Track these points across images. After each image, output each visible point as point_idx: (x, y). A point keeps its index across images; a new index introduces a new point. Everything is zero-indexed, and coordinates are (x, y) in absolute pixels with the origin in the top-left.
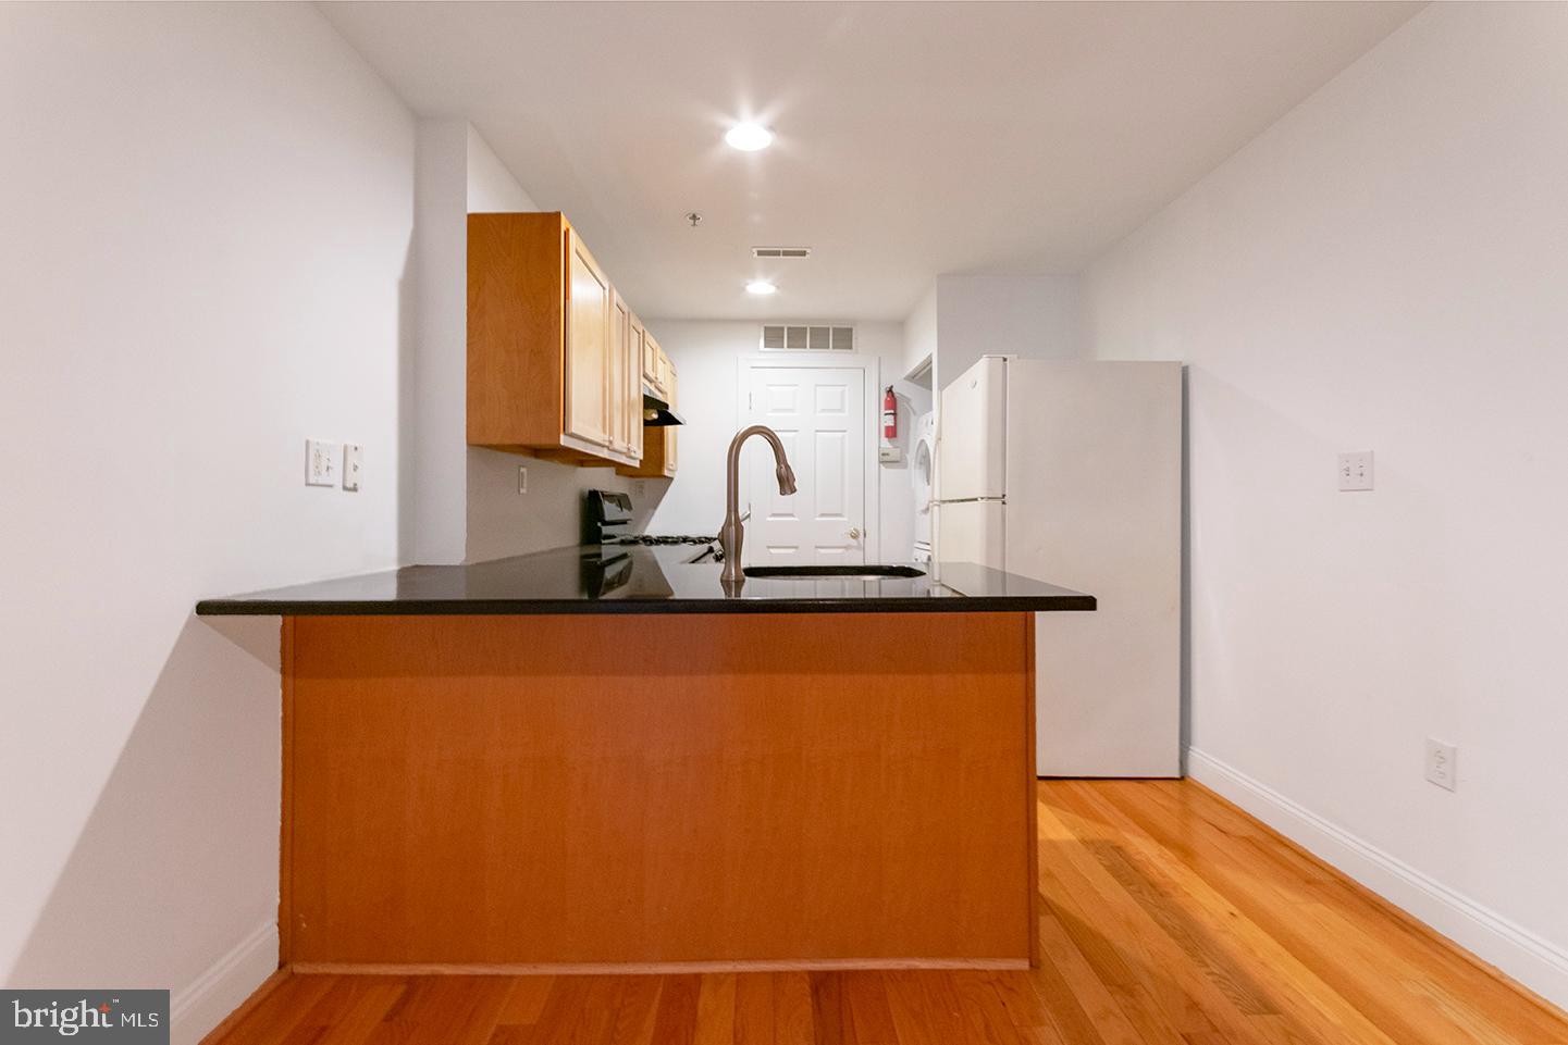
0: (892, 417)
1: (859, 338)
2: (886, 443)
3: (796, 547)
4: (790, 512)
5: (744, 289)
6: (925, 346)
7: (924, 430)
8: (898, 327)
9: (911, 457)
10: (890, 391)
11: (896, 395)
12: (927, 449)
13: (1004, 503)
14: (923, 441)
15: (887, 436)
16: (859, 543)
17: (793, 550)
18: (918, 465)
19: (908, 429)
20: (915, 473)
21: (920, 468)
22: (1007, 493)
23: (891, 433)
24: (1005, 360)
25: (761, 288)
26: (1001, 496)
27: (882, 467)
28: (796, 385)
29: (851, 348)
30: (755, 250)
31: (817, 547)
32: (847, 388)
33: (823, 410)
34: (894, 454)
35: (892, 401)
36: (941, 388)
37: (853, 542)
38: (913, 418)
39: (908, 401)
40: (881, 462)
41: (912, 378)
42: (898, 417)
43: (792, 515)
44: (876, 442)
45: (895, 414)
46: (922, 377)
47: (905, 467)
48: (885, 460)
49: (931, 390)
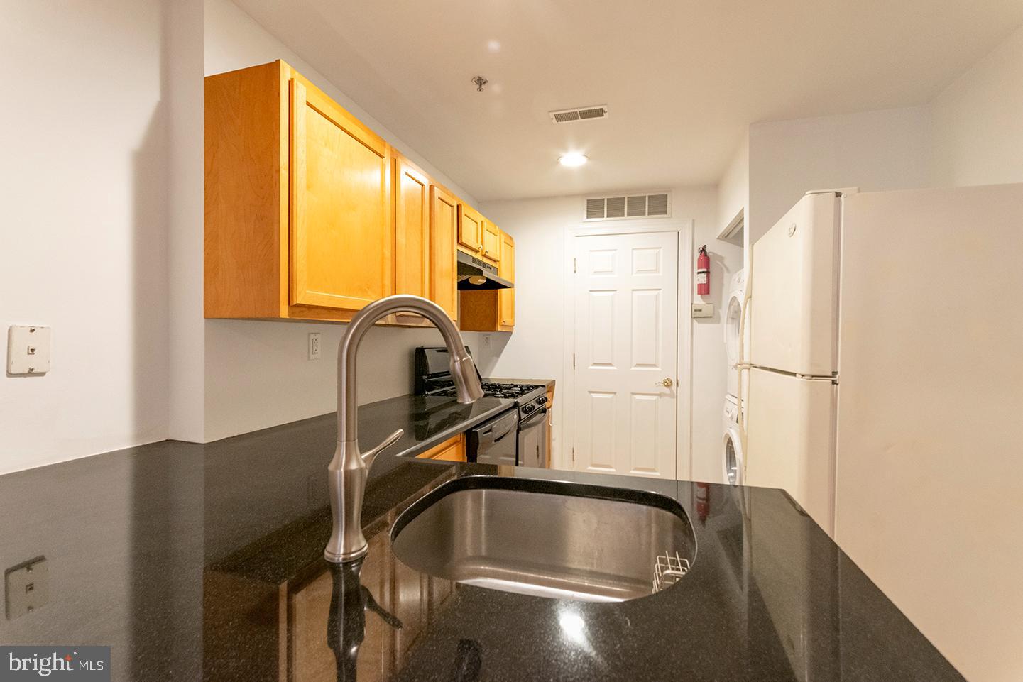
0: (704, 275)
1: (672, 204)
2: (699, 300)
3: (615, 393)
4: (610, 362)
5: (558, 162)
6: (738, 202)
7: (735, 287)
8: (713, 189)
9: (724, 313)
10: (703, 251)
11: (709, 255)
12: (739, 305)
13: (834, 382)
14: (734, 298)
15: (700, 293)
16: (672, 391)
17: (610, 396)
18: (730, 320)
19: (722, 285)
20: (727, 327)
21: (732, 323)
22: (839, 370)
23: (705, 290)
24: (838, 195)
25: (573, 159)
26: (830, 374)
27: (694, 321)
28: (615, 250)
29: (666, 212)
30: (552, 115)
31: (633, 394)
32: (661, 250)
33: (639, 271)
34: (707, 310)
35: (705, 260)
36: (752, 243)
37: (667, 390)
38: (726, 274)
39: (721, 259)
40: (693, 318)
41: (725, 237)
42: (710, 275)
43: (610, 365)
44: (688, 298)
45: (708, 272)
46: (734, 236)
47: (719, 322)
48: (697, 315)
49: (742, 246)
